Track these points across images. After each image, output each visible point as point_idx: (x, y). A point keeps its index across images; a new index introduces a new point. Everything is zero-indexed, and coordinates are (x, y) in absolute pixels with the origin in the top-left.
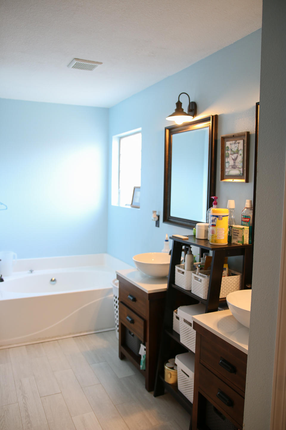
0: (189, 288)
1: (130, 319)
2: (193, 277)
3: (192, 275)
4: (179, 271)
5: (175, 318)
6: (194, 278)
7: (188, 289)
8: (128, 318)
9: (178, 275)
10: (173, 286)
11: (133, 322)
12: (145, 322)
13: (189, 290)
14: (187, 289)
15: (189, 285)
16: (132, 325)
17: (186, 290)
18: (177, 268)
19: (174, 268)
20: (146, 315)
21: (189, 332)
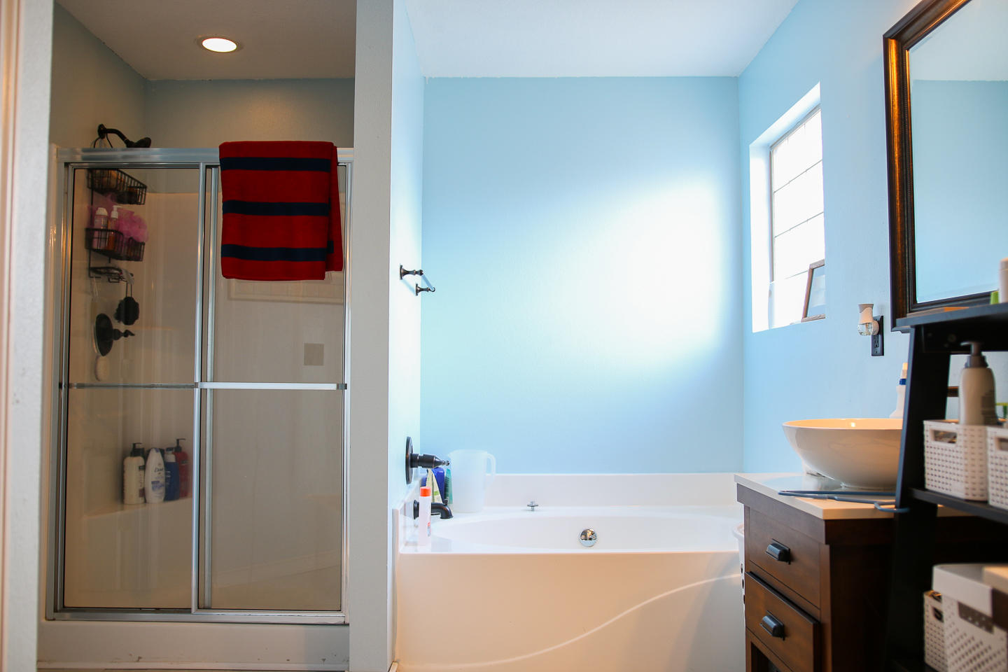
0: (978, 492)
1: (773, 624)
2: (991, 443)
3: (989, 434)
4: (938, 436)
5: (929, 615)
6: (994, 447)
7: (974, 495)
8: (766, 619)
9: (933, 450)
10: (919, 494)
11: (781, 632)
12: (818, 627)
13: (978, 498)
14: (970, 497)
15: (977, 480)
16: (778, 641)
17: (967, 501)
18: (930, 426)
19: (922, 428)
20: (821, 604)
21: (983, 658)
